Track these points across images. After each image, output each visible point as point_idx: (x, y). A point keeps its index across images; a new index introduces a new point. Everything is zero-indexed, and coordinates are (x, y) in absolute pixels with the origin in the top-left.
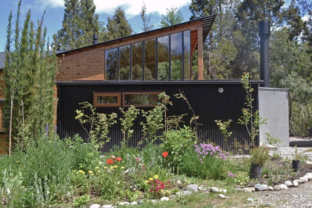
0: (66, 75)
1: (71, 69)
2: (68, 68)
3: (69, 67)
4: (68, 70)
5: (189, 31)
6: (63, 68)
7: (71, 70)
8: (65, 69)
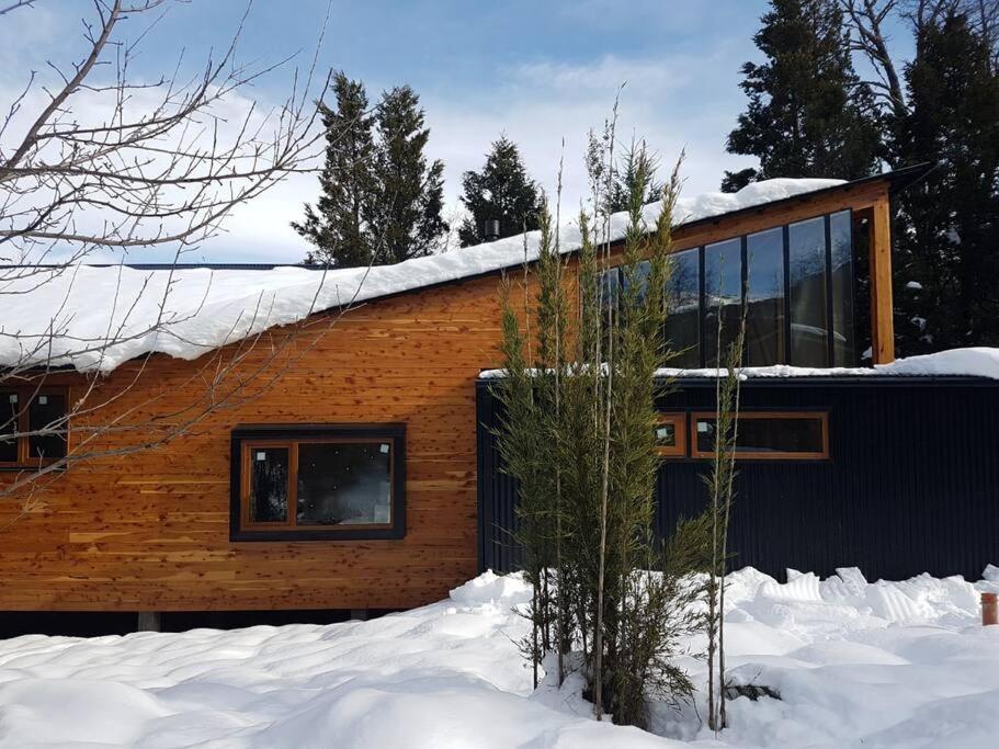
0: (460, 351)
1: (474, 333)
2: (464, 329)
3: (467, 325)
4: (464, 335)
5: (848, 211)
6: (448, 329)
7: (475, 337)
8: (456, 332)
